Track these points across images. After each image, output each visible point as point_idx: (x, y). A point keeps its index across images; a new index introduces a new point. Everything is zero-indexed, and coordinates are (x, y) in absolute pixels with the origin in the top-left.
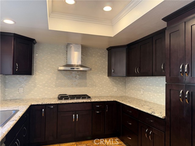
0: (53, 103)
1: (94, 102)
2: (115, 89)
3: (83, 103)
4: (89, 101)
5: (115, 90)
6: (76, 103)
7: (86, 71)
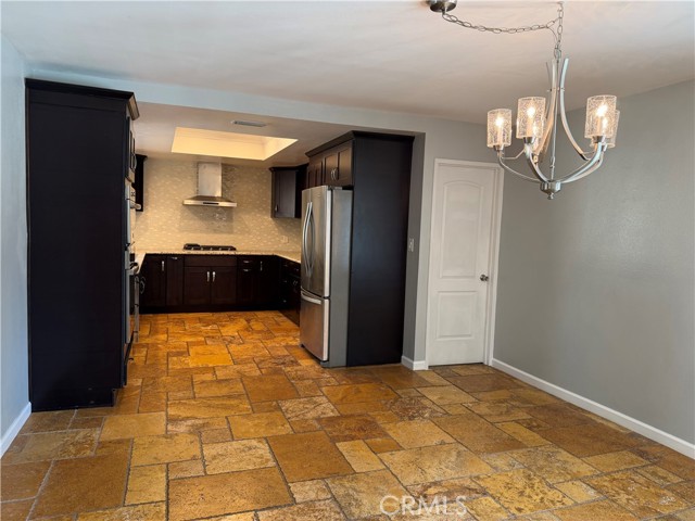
0: (177, 252)
1: (240, 256)
2: (284, 239)
3: (223, 255)
4: (232, 253)
5: (283, 241)
6: (211, 255)
7: (231, 208)
